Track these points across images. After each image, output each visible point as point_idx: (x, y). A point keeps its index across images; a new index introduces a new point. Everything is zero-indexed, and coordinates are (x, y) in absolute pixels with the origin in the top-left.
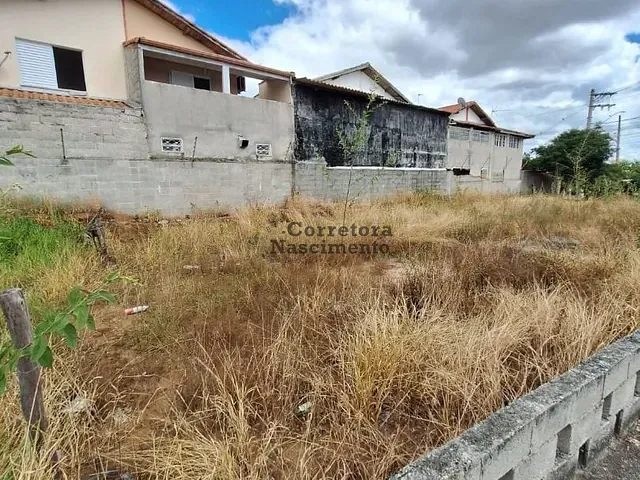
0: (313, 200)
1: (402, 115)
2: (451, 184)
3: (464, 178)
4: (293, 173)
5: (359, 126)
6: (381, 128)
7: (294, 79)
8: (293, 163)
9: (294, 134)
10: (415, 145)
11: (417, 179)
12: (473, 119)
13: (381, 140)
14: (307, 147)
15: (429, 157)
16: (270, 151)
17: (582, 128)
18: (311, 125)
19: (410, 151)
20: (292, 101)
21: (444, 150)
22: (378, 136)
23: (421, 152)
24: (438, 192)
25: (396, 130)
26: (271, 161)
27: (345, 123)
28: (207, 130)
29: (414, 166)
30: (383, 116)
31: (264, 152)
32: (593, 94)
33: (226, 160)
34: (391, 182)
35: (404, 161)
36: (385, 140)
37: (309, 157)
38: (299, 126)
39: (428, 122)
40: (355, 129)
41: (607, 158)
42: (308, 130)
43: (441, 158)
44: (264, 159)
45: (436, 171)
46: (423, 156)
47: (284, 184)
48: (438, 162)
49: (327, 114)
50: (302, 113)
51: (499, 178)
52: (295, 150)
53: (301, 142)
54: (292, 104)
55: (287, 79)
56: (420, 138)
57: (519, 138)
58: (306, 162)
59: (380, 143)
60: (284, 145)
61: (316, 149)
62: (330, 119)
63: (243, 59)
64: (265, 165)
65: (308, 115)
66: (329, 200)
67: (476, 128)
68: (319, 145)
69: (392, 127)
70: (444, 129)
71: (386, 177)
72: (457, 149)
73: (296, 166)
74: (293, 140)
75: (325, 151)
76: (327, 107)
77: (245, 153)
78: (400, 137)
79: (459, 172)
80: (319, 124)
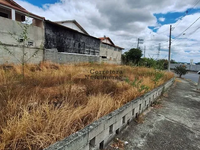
0: (52, 63)
1: (85, 38)
2: (101, 61)
3: (105, 59)
4: (44, 53)
5: (70, 40)
6: (78, 41)
7: (45, 20)
8: (44, 50)
9: (44, 39)
10: (90, 48)
11: (90, 58)
12: (108, 42)
13: (78, 45)
14: (50, 44)
15: (94, 52)
16: (34, 44)
17: (136, 48)
18: (51, 37)
19: (88, 50)
20: (44, 27)
21: (99, 50)
22: (77, 44)
23: (91, 50)
24: (97, 63)
25: (83, 42)
26: (34, 48)
27: (65, 38)
28: (3, 33)
29: (89, 54)
30: (79, 38)
31: (31, 45)
32: (139, 40)
33: (12, 46)
34: (81, 59)
35: (86, 52)
36: (79, 45)
37: (51, 48)
38: (46, 37)
39: (94, 41)
40: (69, 41)
41: (141, 57)
42: (50, 38)
43: (98, 52)
44: (30, 47)
45: (96, 56)
46: (92, 51)
47: (39, 57)
48: (97, 54)
49: (58, 34)
50: (48, 32)
51: (115, 60)
52: (45, 45)
53: (47, 42)
54: (44, 28)
55: (42, 19)
56: (91, 46)
57: (121, 49)
58: (50, 50)
59: (78, 46)
60: (40, 43)
61: (53, 46)
62: (59, 36)
63: (23, 9)
64: (31, 49)
65: (51, 33)
66: (59, 63)
67: (109, 45)
68: (55, 44)
69: (82, 41)
70: (99, 44)
71: (80, 57)
72: (103, 50)
73: (45, 51)
74: (44, 41)
75: (57, 47)
76: (58, 32)
77: (22, 44)
78: (84, 45)
79: (103, 57)
80: (55, 37)
